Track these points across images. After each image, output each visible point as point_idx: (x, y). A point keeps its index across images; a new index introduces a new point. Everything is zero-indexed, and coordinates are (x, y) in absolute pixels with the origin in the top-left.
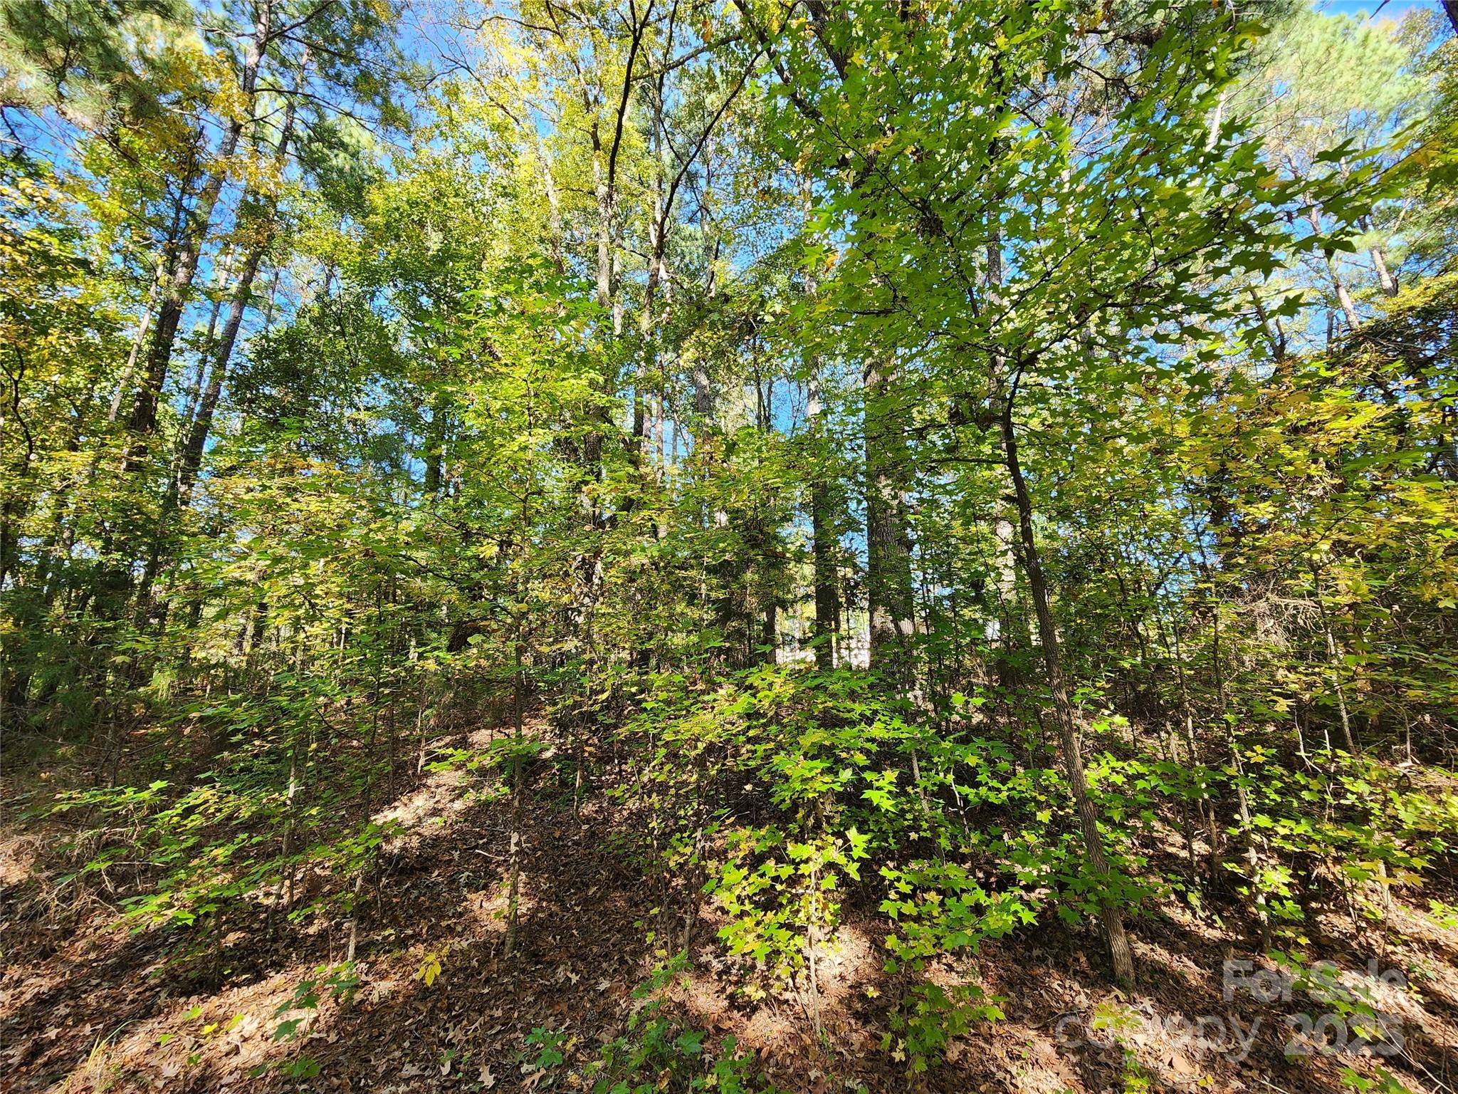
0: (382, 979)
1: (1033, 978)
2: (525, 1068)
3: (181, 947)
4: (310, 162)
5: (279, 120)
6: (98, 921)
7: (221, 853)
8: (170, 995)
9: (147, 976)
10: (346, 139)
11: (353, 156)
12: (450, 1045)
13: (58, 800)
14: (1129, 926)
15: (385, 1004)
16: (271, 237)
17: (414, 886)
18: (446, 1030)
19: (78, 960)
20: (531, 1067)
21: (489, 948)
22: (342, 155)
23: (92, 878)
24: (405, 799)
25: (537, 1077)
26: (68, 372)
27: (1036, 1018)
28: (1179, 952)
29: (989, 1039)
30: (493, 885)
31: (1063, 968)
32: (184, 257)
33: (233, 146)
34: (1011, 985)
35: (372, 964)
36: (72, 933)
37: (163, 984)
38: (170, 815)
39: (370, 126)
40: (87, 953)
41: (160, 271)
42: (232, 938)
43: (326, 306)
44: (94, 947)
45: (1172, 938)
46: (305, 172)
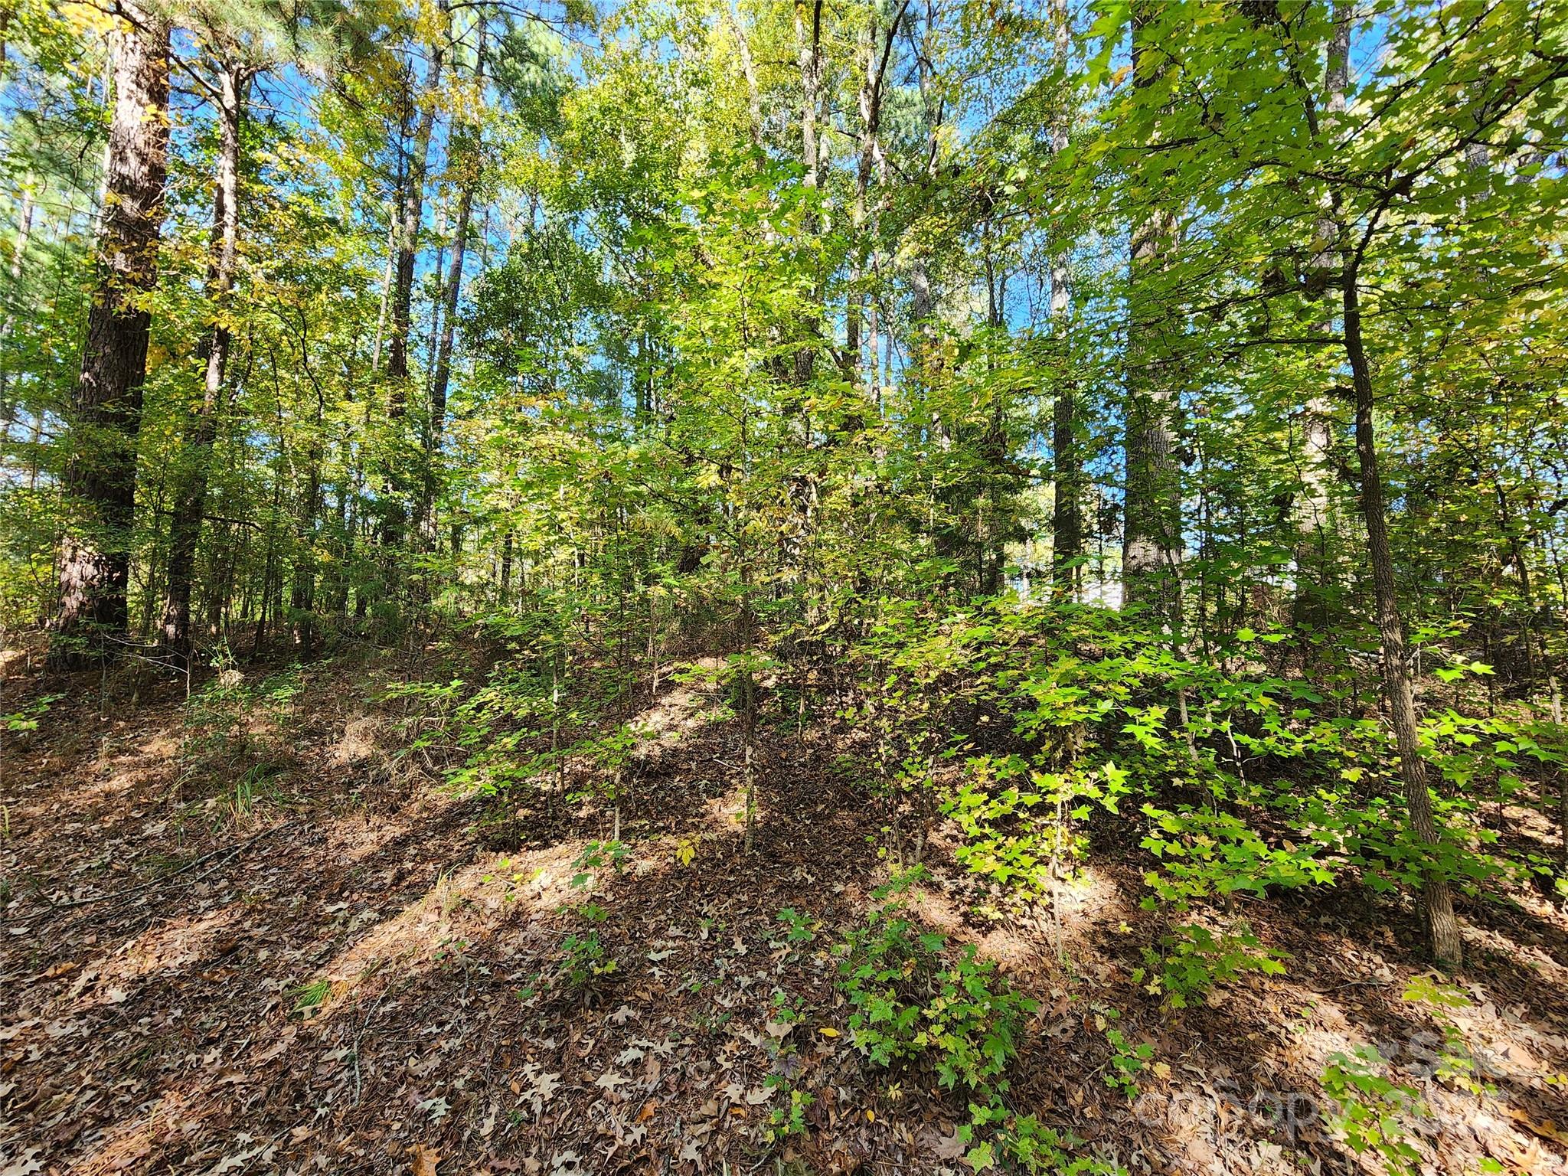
0: (643, 858)
1: (1319, 944)
2: (772, 944)
3: (486, 815)
4: (506, 82)
5: (472, 38)
6: (424, 790)
7: (510, 742)
8: (484, 849)
9: (464, 835)
10: (535, 49)
11: (543, 67)
12: (705, 916)
13: (391, 690)
14: (1460, 909)
15: (648, 877)
16: (481, 171)
17: (660, 788)
18: (701, 905)
19: (416, 817)
20: (779, 945)
21: (732, 844)
22: (533, 68)
23: (416, 755)
24: (643, 714)
25: (784, 953)
26: (334, 330)
27: (1323, 983)
28: (1531, 944)
29: (1261, 993)
30: (729, 794)
31: (1362, 940)
32: (410, 204)
33: (438, 77)
34: (1290, 947)
35: (634, 846)
36: (408, 797)
37: (477, 841)
38: (466, 709)
39: (558, 27)
40: (421, 812)
41: (394, 221)
42: (523, 813)
43: (536, 239)
44: (426, 809)
45: (1521, 929)
46: (502, 95)
